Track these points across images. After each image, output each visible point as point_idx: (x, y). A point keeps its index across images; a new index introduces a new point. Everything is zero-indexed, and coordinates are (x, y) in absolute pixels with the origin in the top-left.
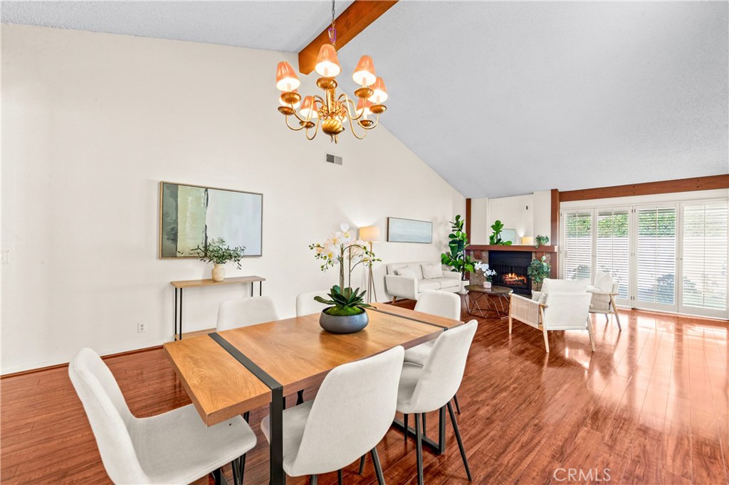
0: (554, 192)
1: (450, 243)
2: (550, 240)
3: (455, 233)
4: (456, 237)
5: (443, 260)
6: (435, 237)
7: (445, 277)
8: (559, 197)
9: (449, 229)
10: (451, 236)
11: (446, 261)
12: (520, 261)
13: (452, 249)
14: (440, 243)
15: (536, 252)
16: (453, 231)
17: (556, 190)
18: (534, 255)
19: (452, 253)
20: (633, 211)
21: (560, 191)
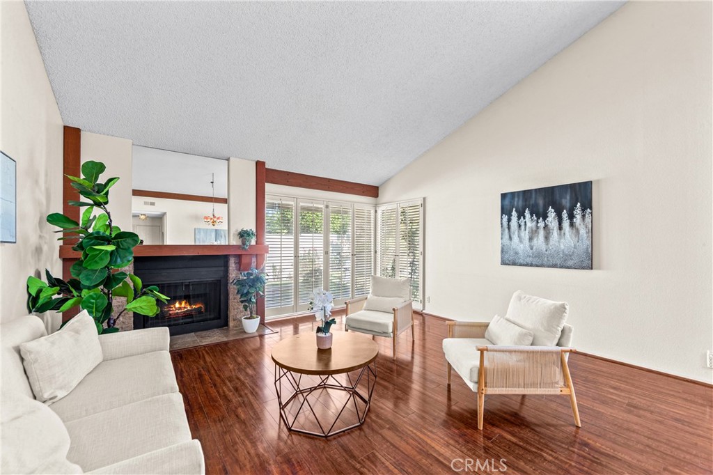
2: (255, 236)
13: (90, 258)
15: (237, 256)
18: (232, 261)
20: (327, 207)
21: (267, 167)
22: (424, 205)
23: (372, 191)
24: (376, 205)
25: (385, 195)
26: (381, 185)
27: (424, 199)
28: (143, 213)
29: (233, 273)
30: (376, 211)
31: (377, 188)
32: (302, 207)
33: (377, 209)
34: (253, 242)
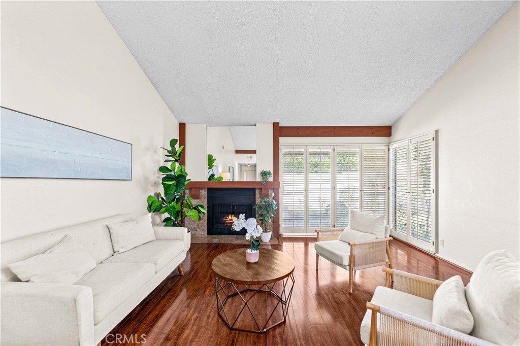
0: (276, 125)
1: (164, 179)
2: (272, 176)
3: (169, 165)
4: (171, 171)
5: (150, 206)
6: (137, 172)
7: (157, 240)
8: (280, 131)
9: (161, 158)
10: (163, 169)
11: (154, 207)
12: (244, 200)
13: (167, 188)
14: (146, 179)
15: (261, 189)
16: (167, 161)
17: (278, 123)
18: (257, 192)
19: (166, 194)
20: (334, 150)
21: (280, 126)
22: (436, 138)
23: (386, 131)
24: (389, 144)
25: (397, 134)
26: (393, 124)
27: (437, 132)
28: (249, 163)
29: (258, 200)
30: (389, 150)
31: (389, 128)
32: (310, 152)
33: (390, 148)
34: (271, 179)
